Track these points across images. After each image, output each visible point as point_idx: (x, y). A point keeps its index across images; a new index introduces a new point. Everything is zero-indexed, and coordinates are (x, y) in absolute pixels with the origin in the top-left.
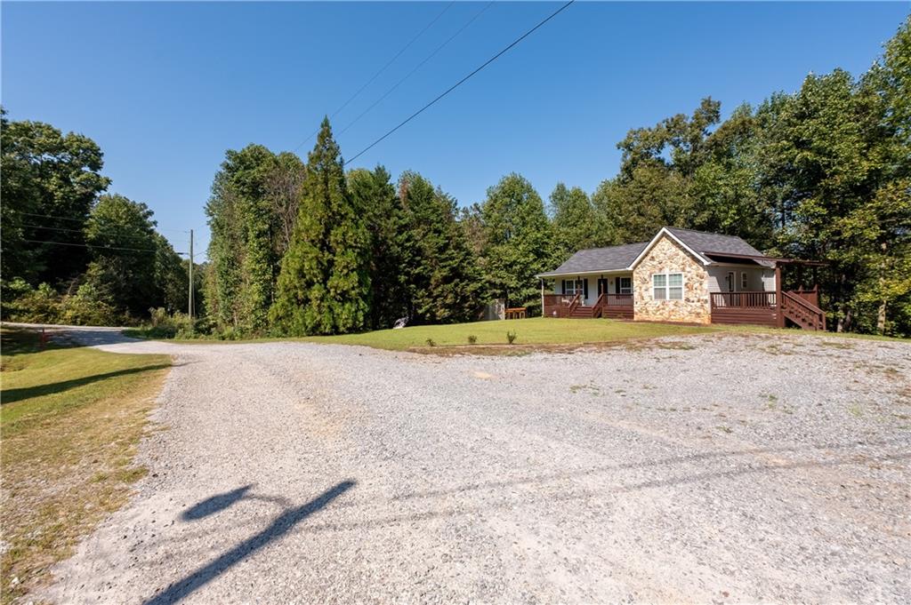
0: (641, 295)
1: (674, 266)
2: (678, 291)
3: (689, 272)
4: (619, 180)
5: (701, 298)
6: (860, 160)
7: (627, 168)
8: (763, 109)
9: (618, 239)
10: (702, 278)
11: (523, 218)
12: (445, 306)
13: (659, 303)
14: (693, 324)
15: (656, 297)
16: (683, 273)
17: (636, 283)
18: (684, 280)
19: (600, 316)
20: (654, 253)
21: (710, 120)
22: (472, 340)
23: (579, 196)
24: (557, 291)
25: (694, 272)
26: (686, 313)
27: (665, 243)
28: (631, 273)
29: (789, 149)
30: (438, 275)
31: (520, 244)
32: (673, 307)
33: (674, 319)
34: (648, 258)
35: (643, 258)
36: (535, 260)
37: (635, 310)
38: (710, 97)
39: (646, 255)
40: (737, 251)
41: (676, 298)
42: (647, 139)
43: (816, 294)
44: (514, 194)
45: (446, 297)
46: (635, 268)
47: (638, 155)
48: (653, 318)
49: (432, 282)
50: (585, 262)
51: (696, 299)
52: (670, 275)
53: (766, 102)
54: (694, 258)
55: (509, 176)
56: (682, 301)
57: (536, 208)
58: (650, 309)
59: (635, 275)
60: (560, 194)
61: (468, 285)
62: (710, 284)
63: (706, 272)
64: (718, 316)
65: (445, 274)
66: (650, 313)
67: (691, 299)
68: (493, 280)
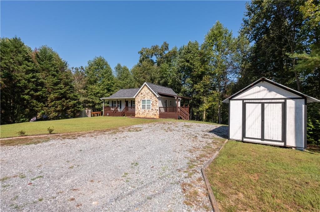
0: (137, 107)
1: (148, 97)
2: (149, 106)
3: (153, 99)
4: (138, 65)
5: (156, 109)
6: (200, 68)
7: (141, 61)
8: (181, 49)
9: (136, 86)
10: (156, 102)
11: (103, 75)
12: (56, 111)
13: (143, 110)
14: (153, 118)
15: (142, 109)
16: (151, 100)
17: (136, 103)
18: (151, 102)
19: (124, 115)
20: (142, 91)
21: (166, 49)
22: (22, 133)
23: (125, 69)
24: (110, 105)
25: (154, 99)
26: (152, 114)
27: (146, 88)
28: (134, 99)
29: (184, 62)
30: (52, 96)
31: (101, 85)
32: (148, 112)
33: (148, 116)
34: (140, 93)
35: (139, 93)
36: (107, 92)
37: (136, 113)
38: (166, 42)
39: (140, 92)
40: (169, 93)
41: (149, 109)
42: (147, 52)
43: (188, 108)
44: (100, 64)
45: (57, 107)
46: (136, 97)
47: (145, 57)
48: (141, 116)
49: (49, 99)
50: (121, 94)
51: (155, 109)
52: (147, 100)
53: (181, 47)
54: (154, 94)
55: (99, 57)
56: (150, 110)
57: (108, 71)
58: (140, 113)
59: (136, 100)
60: (119, 68)
61: (70, 101)
62: (159, 104)
63: (158, 100)
64: (162, 116)
65: (56, 96)
66: (141, 114)
67: (153, 109)
68: (88, 100)
